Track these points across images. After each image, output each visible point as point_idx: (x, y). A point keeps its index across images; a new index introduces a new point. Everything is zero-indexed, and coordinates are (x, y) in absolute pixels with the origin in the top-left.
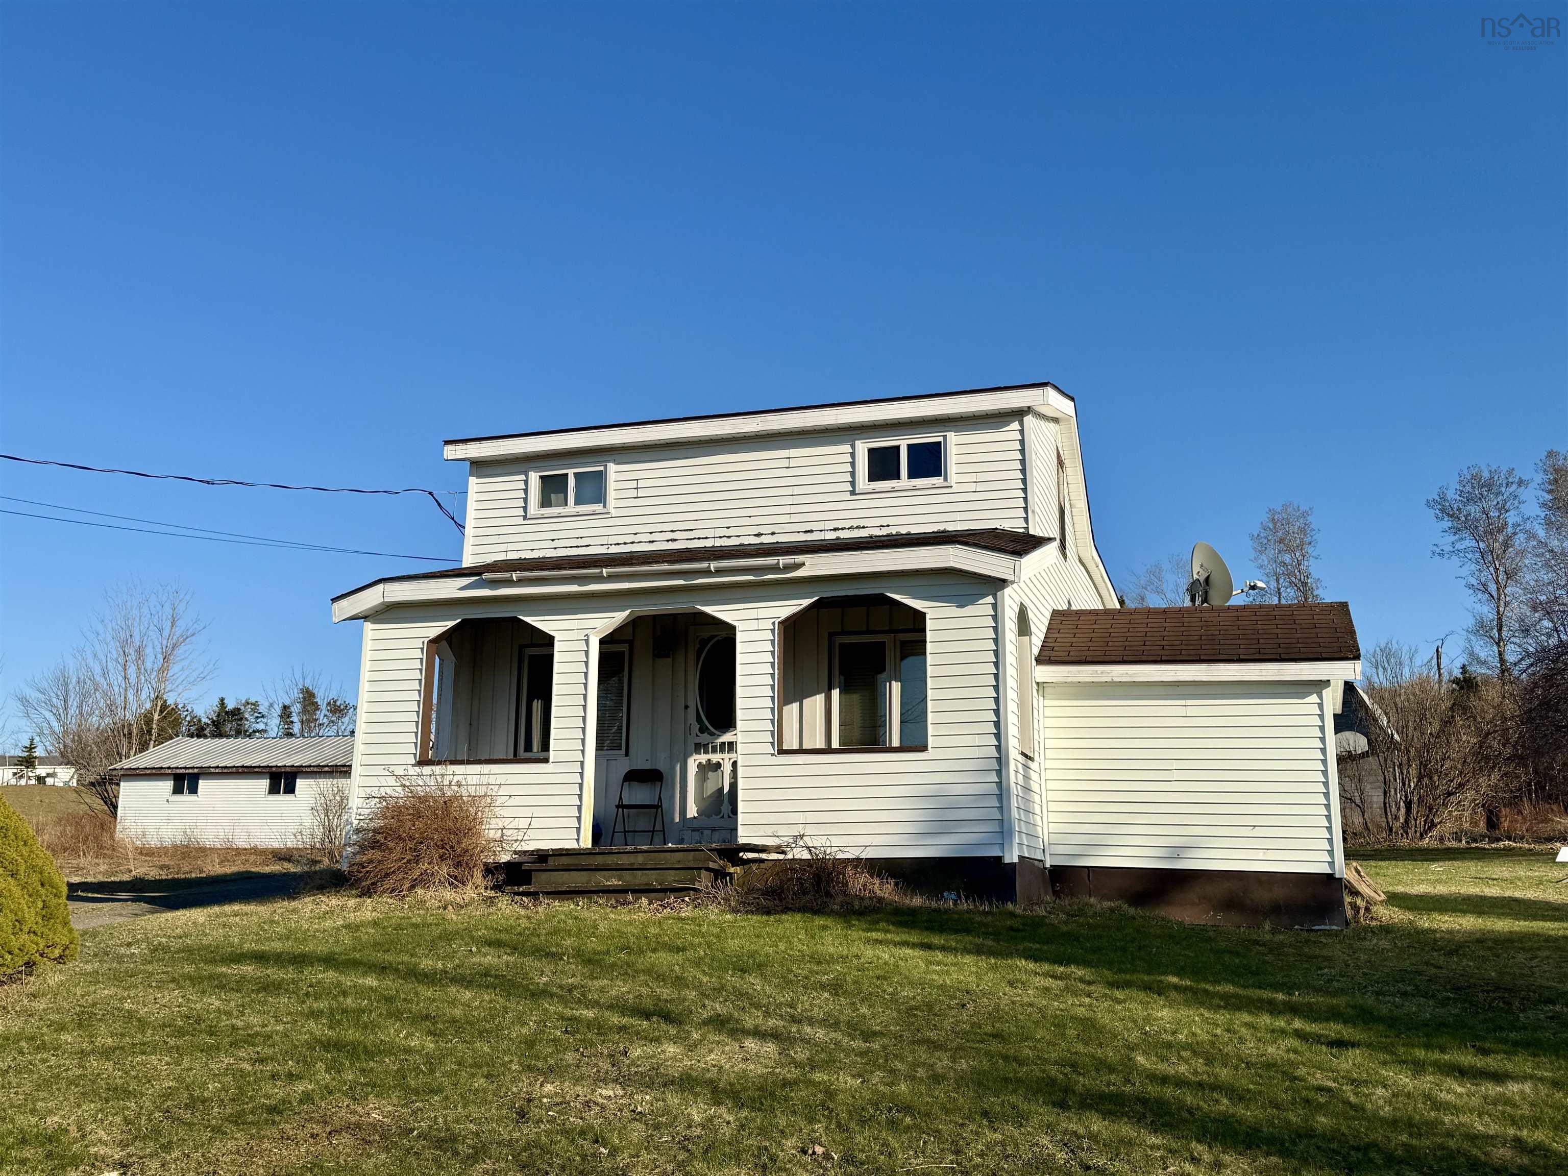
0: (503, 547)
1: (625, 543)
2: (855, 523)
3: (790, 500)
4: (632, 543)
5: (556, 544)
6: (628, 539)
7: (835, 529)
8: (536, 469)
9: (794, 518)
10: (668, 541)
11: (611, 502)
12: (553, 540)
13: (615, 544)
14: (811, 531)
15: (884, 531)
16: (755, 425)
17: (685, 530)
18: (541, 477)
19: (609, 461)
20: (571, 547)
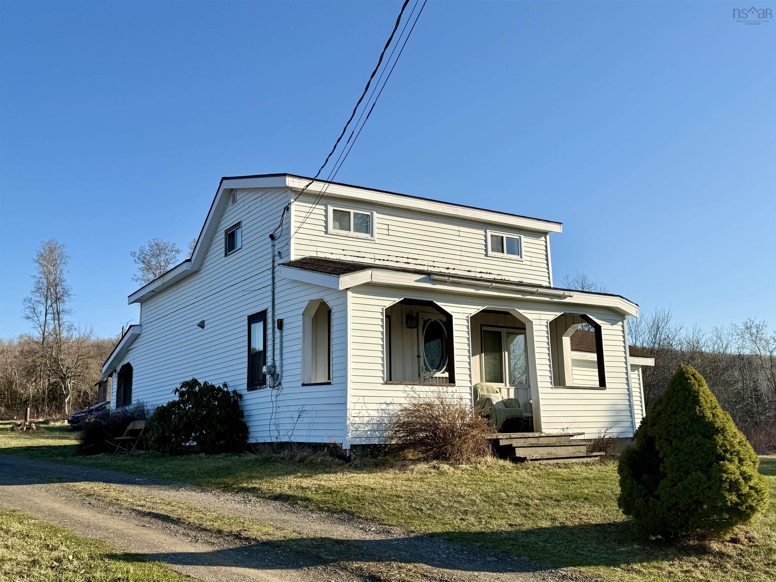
0: (315, 249)
1: (384, 260)
2: (489, 271)
3: (459, 253)
4: (387, 260)
5: (345, 252)
6: (386, 258)
7: (481, 272)
8: (333, 205)
9: (463, 263)
10: (405, 263)
11: (376, 236)
12: (344, 250)
13: (378, 259)
14: (470, 271)
15: (499, 277)
16: (452, 211)
17: (414, 259)
18: (334, 210)
19: (374, 210)
20: (354, 256)
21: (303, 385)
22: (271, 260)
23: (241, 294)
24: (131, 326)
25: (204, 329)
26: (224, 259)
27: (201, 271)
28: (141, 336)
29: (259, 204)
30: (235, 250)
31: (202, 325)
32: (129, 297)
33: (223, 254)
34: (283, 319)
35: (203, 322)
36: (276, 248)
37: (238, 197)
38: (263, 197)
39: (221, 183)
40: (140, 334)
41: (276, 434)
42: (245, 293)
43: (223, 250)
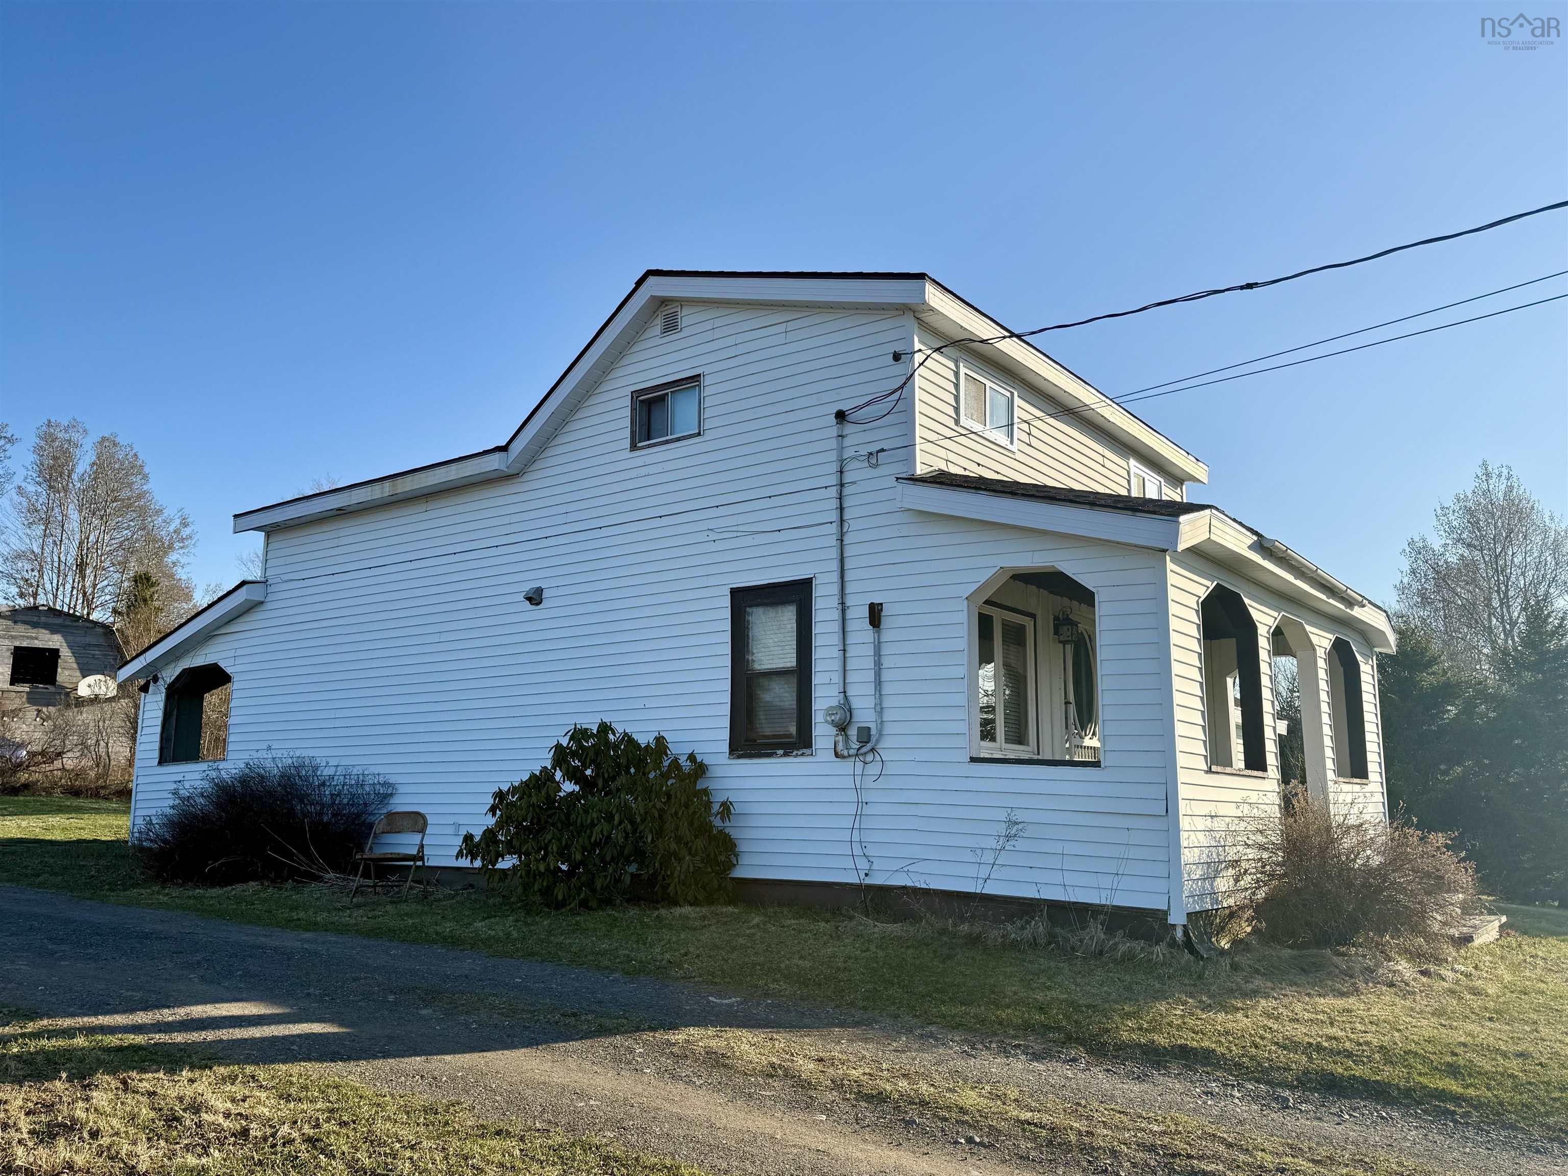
0: (944, 454)
21: (973, 760)
22: (834, 467)
23: (702, 537)
24: (243, 583)
25: (540, 607)
26: (627, 454)
27: (526, 477)
28: (268, 606)
29: (781, 339)
30: (669, 437)
31: (535, 598)
32: (236, 516)
33: (627, 443)
34: (881, 604)
35: (539, 591)
36: (847, 442)
37: (685, 322)
38: (791, 325)
39: (639, 283)
40: (262, 603)
41: (863, 864)
42: (713, 536)
43: (627, 433)
